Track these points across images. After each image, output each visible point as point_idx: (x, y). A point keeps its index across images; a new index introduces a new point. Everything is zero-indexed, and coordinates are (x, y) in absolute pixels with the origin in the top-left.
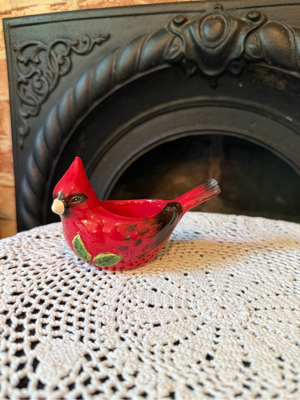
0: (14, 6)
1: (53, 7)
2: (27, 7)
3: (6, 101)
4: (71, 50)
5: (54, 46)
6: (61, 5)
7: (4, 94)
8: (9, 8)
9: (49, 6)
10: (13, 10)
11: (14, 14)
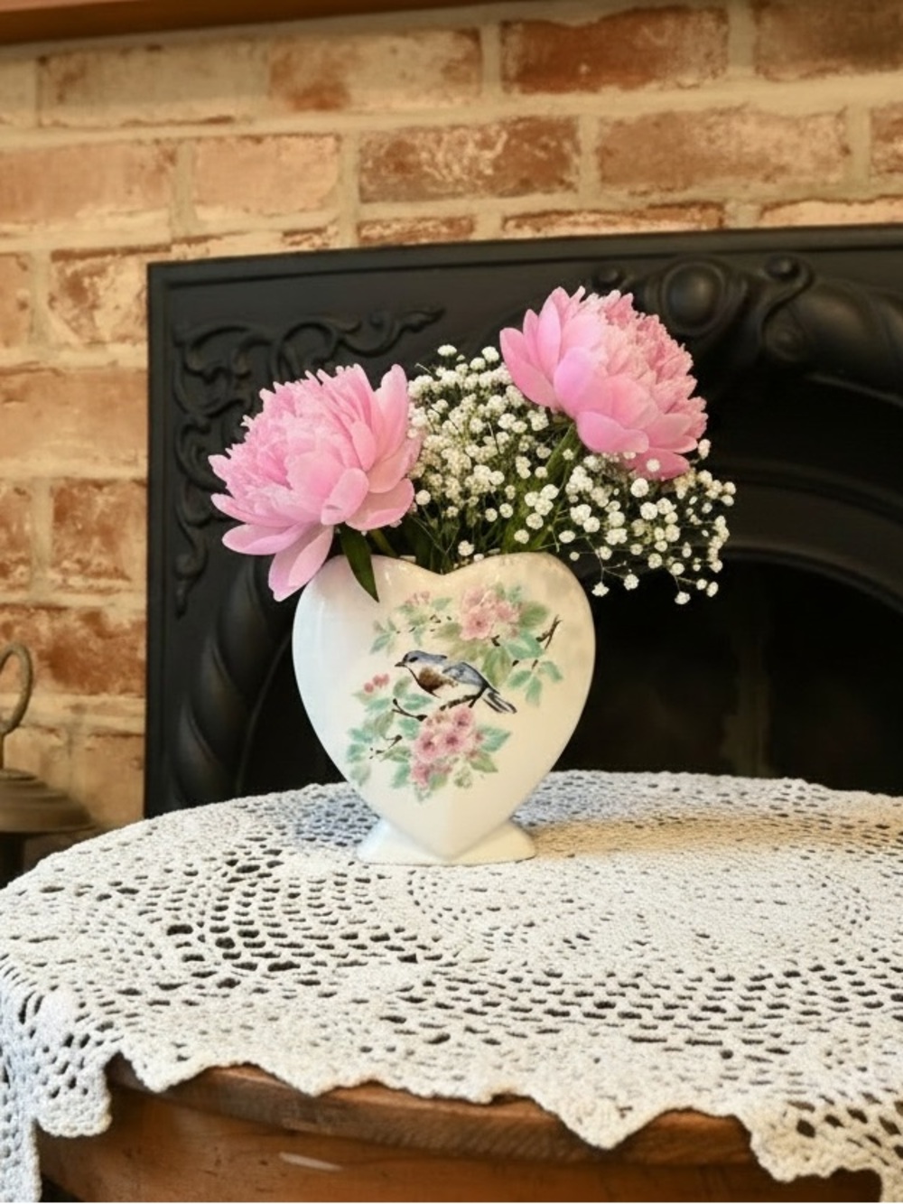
0: (181, 232)
1: (289, 240)
2: (218, 237)
3: (137, 482)
4: (341, 343)
5: (291, 335)
6: (311, 234)
7: (133, 462)
8: (162, 236)
9: (280, 235)
10: (175, 241)
11: (178, 253)
